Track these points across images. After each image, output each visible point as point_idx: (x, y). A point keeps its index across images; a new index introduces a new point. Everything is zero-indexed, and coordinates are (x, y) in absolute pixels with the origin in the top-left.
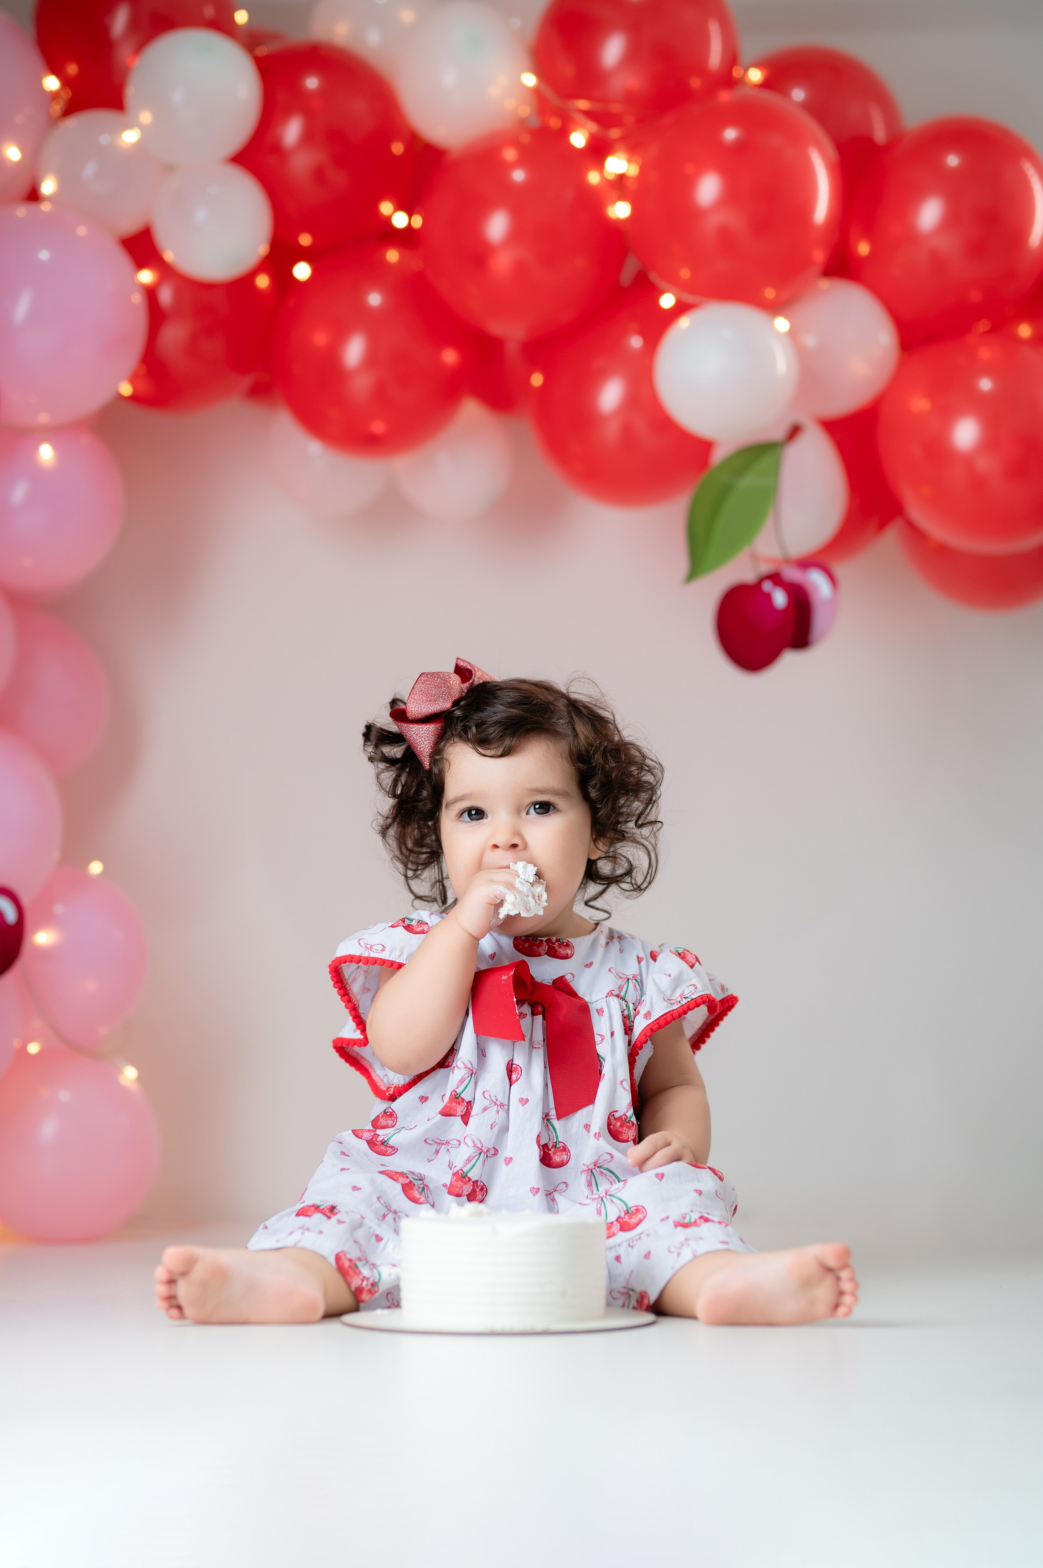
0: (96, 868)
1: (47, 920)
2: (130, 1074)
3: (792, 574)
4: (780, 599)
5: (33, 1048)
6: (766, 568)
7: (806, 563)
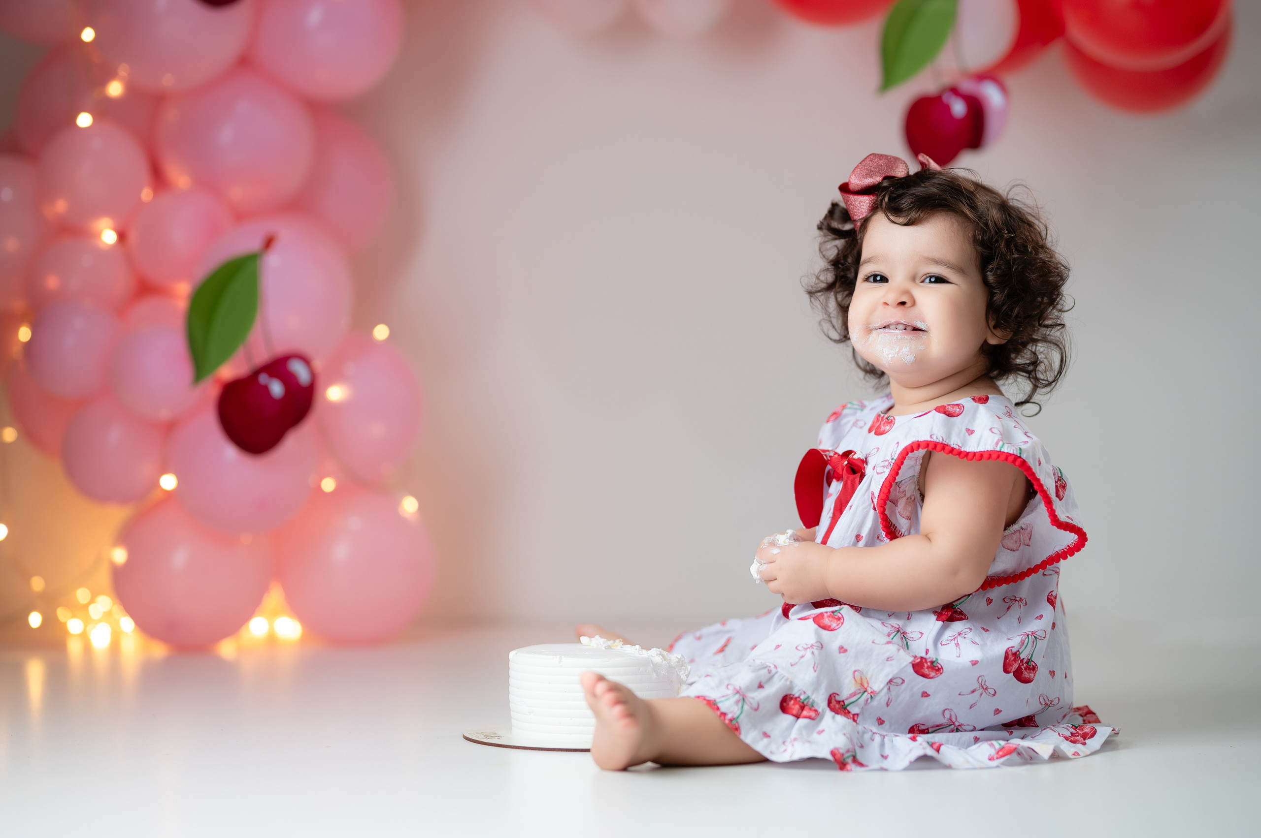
0: (381, 332)
1: (337, 376)
2: (409, 505)
3: (968, 86)
4: (958, 108)
5: (328, 485)
6: (947, 80)
7: (983, 76)
